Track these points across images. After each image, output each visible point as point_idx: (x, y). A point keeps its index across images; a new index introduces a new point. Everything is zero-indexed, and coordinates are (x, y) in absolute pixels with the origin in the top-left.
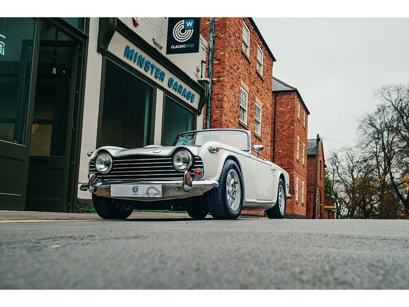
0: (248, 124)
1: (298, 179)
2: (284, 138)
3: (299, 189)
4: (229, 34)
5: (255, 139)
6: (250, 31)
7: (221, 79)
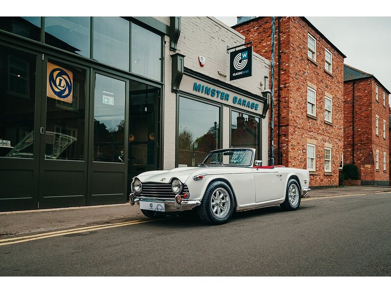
0: (317, 115)
1: (378, 151)
2: (362, 118)
3: (380, 159)
4: (293, 48)
5: (326, 125)
6: (316, 39)
7: (287, 85)
